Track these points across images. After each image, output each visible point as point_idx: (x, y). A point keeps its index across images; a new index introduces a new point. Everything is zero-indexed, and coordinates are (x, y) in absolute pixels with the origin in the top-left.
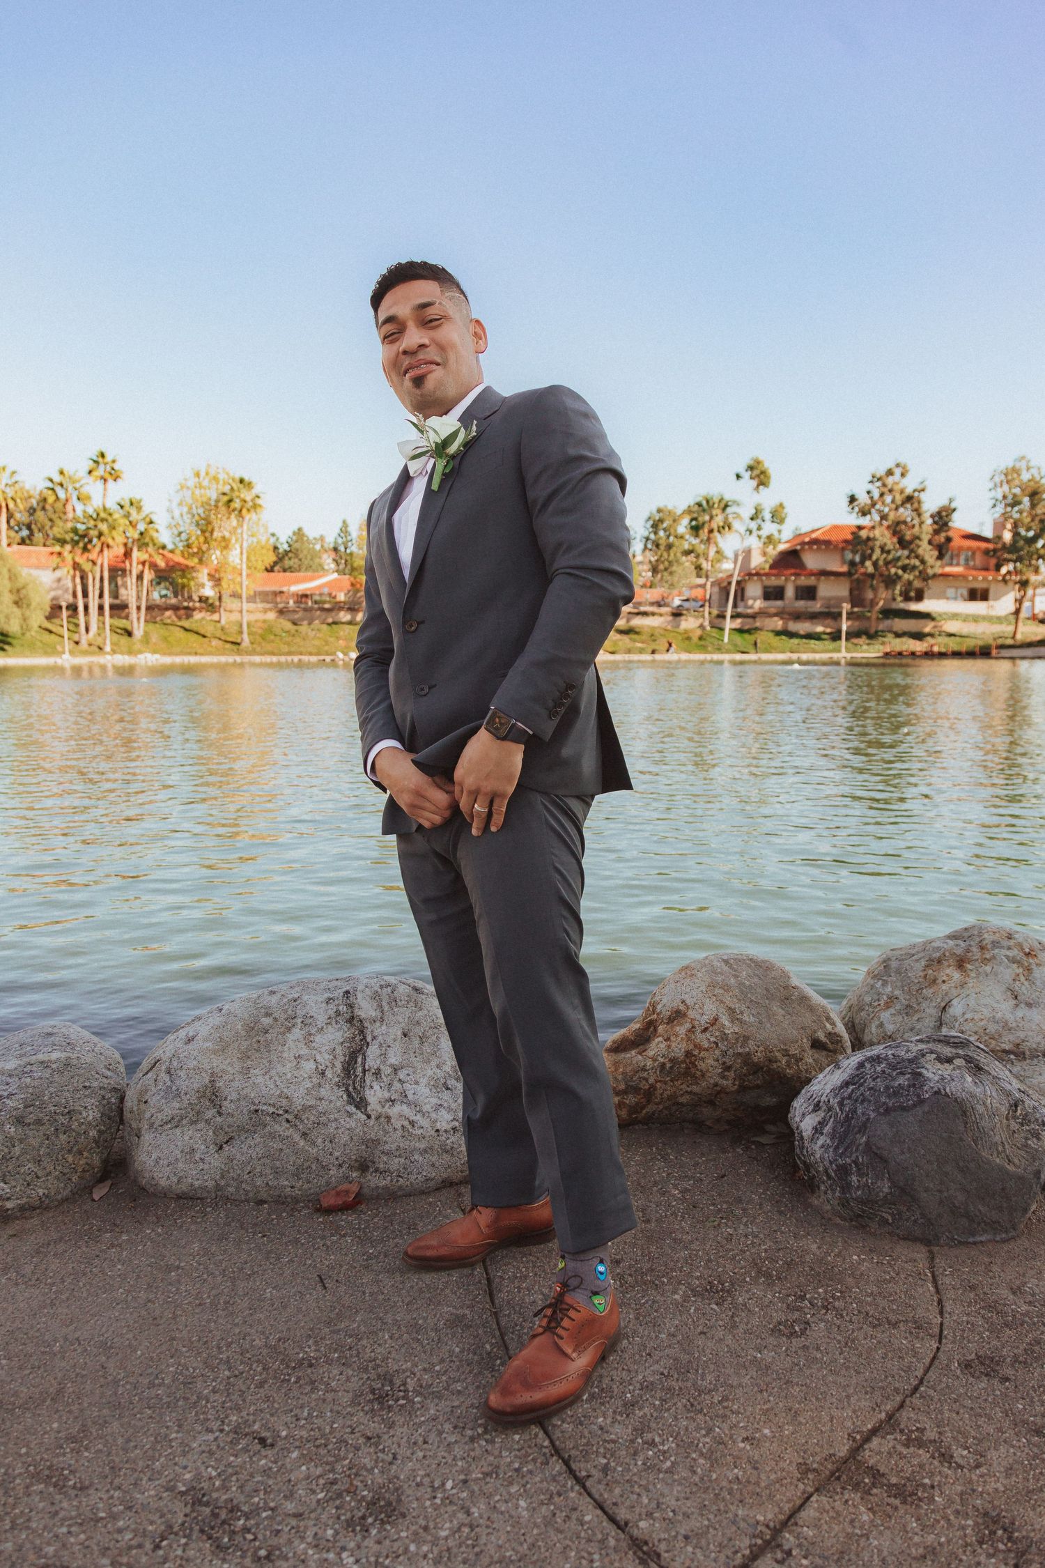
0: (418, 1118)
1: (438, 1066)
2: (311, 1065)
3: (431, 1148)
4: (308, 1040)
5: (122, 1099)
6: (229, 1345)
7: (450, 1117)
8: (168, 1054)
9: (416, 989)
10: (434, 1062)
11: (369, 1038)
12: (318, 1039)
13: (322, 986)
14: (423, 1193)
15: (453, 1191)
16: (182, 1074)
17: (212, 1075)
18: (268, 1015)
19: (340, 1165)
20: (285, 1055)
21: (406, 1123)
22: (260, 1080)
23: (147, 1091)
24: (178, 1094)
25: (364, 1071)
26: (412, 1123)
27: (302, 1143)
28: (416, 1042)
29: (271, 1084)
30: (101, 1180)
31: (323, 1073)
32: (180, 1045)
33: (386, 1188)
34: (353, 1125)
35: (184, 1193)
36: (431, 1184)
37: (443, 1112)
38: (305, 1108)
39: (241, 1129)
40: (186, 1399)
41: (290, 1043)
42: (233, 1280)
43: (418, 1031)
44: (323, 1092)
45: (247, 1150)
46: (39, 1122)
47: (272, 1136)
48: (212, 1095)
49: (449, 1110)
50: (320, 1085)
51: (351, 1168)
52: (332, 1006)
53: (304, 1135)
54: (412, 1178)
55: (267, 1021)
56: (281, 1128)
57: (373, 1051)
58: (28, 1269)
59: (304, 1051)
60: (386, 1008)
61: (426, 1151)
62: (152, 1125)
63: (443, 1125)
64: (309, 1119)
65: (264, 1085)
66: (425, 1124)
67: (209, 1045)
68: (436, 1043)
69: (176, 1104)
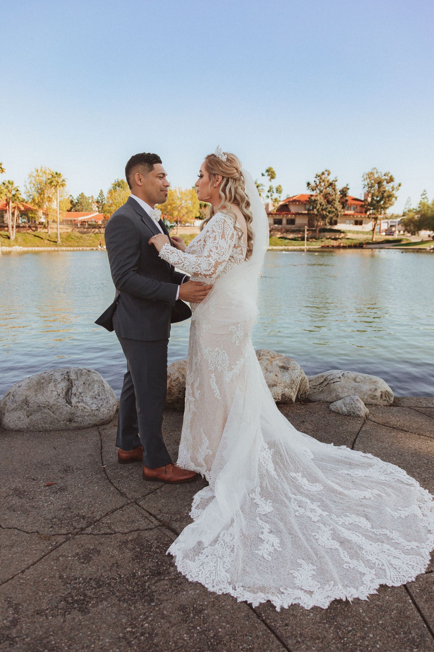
0: (87, 406)
1: (93, 392)
2: (56, 393)
3: (90, 415)
4: (55, 386)
6: (27, 462)
7: (96, 406)
8: (13, 391)
9: (89, 371)
10: (92, 391)
11: (73, 385)
12: (58, 385)
13: (60, 370)
14: (88, 428)
15: (97, 427)
16: (17, 396)
17: (26, 396)
18: (43, 379)
19: (64, 421)
20: (48, 390)
21: (83, 408)
22: (40, 397)
23: (6, 401)
24: (16, 402)
25: (71, 394)
26: (85, 408)
27: (52, 414)
28: (87, 386)
29: (43, 398)
31: (59, 395)
32: (17, 388)
33: (77, 426)
34: (67, 409)
35: (18, 430)
36: (90, 425)
37: (94, 405)
38: (53, 405)
39: (35, 411)
40: (15, 473)
41: (50, 387)
42: (30, 449)
43: (88, 382)
44: (59, 400)
45: (36, 417)
47: (44, 413)
48: (26, 402)
49: (96, 404)
50: (58, 398)
51: (67, 421)
52: (63, 376)
53: (53, 412)
54: (85, 423)
55: (43, 381)
56: (46, 411)
57: (74, 389)
59: (54, 389)
60: (79, 376)
61: (88, 416)
62: (8, 411)
63: (94, 408)
64: (55, 408)
65: (41, 399)
66: (88, 408)
67: (25, 388)
68: (93, 387)
69: (15, 405)
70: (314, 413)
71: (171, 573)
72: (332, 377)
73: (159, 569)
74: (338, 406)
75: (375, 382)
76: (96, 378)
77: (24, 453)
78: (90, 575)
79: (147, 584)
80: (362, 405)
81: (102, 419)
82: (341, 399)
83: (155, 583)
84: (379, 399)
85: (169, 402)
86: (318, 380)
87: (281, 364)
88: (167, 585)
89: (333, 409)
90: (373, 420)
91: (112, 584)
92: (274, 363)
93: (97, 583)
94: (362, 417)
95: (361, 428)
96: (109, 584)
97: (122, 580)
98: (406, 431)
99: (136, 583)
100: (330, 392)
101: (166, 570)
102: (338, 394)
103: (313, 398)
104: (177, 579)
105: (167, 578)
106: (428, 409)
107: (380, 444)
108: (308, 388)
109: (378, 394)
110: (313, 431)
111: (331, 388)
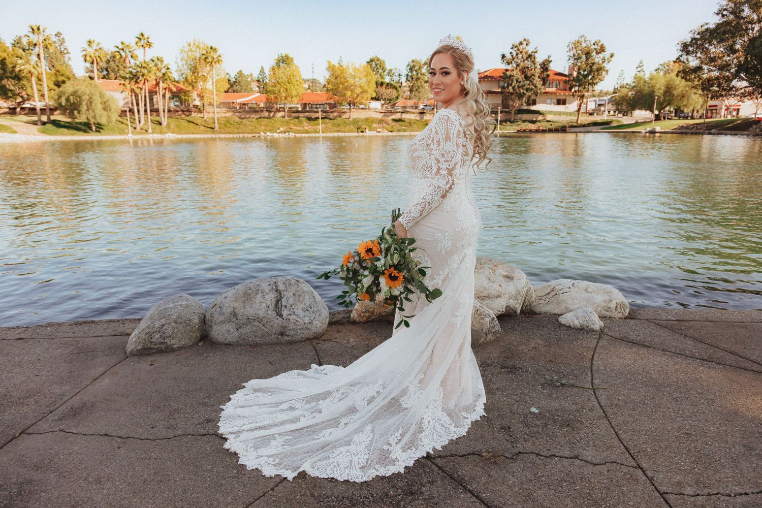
0: (299, 319)
2: (265, 305)
3: (303, 329)
4: (263, 297)
5: (205, 317)
7: (308, 319)
8: (219, 302)
9: (297, 281)
10: (303, 303)
11: (283, 296)
12: (267, 297)
13: (267, 280)
14: (301, 342)
15: (311, 341)
16: (224, 308)
17: (234, 308)
18: (250, 290)
19: (275, 334)
20: (256, 302)
21: (295, 321)
22: (249, 309)
23: (213, 314)
24: (223, 314)
25: (281, 306)
26: (297, 321)
27: (263, 328)
28: (298, 297)
29: (252, 310)
30: (200, 341)
31: (268, 307)
32: (223, 299)
33: (289, 340)
34: (278, 322)
35: (227, 344)
36: (303, 339)
37: (306, 317)
38: (263, 317)
39: (244, 324)
41: (257, 298)
42: (245, 364)
43: (299, 293)
44: (269, 312)
45: (246, 330)
46: (181, 323)
47: (254, 326)
48: (234, 314)
49: (308, 317)
50: (267, 310)
51: (278, 335)
52: (271, 287)
53: (263, 325)
54: (297, 337)
55: (250, 291)
56: (256, 323)
57: (284, 300)
58: (184, 363)
59: (262, 300)
60: (288, 286)
61: (300, 329)
62: (215, 324)
63: (306, 321)
64: (265, 320)
65: (250, 311)
66: (301, 321)
67: (232, 299)
68: (304, 297)
69: (223, 317)
70: (542, 327)
71: (424, 493)
72: (560, 287)
73: (411, 488)
74: (568, 318)
75: (610, 292)
76: (306, 289)
77: (241, 369)
78: (341, 493)
79: (402, 503)
80: (596, 318)
81: (315, 333)
82: (571, 311)
83: (410, 502)
84: (614, 311)
85: (383, 314)
86: (544, 291)
87: (505, 274)
88: (422, 504)
89: (563, 323)
90: (609, 334)
91: (367, 503)
92: (498, 272)
93: (351, 502)
94: (596, 331)
95: (598, 343)
96: (363, 503)
97: (375, 499)
98: (648, 347)
99: (390, 503)
100: (558, 304)
101: (418, 489)
102: (567, 305)
103: (537, 310)
104: (431, 499)
105: (421, 498)
106: (670, 322)
107: (622, 361)
108: (534, 299)
109: (613, 305)
110: (545, 346)
111: (560, 299)
